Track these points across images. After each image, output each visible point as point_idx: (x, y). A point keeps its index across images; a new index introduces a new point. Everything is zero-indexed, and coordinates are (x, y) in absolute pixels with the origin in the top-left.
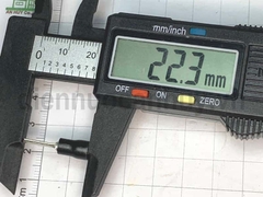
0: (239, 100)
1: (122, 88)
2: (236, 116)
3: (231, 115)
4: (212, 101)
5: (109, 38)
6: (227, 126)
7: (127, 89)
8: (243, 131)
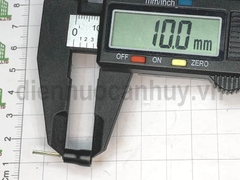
0: (225, 60)
1: (122, 56)
2: (223, 74)
3: (219, 74)
4: (201, 63)
5: (107, 11)
6: (216, 84)
7: (126, 56)
8: (229, 87)
